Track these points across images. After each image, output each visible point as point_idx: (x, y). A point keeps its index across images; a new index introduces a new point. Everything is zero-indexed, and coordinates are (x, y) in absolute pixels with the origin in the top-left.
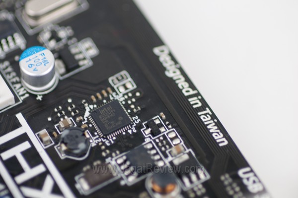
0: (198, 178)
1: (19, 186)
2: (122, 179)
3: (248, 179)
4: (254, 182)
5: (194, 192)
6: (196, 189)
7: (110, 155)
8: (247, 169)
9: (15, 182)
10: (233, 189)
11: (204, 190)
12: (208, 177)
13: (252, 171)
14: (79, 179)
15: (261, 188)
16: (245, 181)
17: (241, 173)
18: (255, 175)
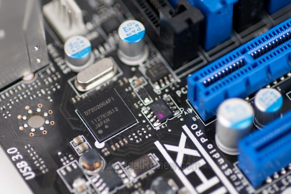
0: (65, 169)
1: (202, 157)
2: (124, 166)
3: (28, 171)
4: (23, 169)
5: (68, 159)
6: (67, 162)
7: (134, 184)
8: (27, 178)
9: (205, 160)
10: (39, 162)
11: (62, 160)
12: (58, 171)
13: (24, 177)
14: (157, 165)
15: (18, 165)
16: (30, 169)
17: (33, 175)
18: (21, 174)
